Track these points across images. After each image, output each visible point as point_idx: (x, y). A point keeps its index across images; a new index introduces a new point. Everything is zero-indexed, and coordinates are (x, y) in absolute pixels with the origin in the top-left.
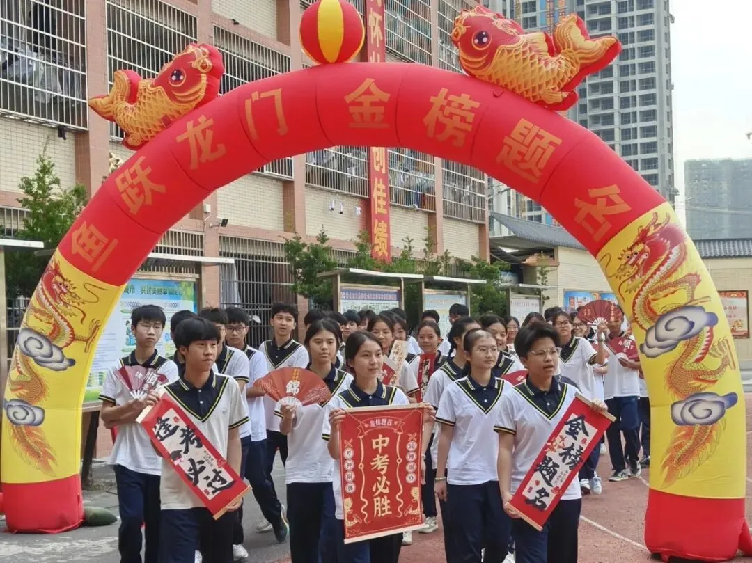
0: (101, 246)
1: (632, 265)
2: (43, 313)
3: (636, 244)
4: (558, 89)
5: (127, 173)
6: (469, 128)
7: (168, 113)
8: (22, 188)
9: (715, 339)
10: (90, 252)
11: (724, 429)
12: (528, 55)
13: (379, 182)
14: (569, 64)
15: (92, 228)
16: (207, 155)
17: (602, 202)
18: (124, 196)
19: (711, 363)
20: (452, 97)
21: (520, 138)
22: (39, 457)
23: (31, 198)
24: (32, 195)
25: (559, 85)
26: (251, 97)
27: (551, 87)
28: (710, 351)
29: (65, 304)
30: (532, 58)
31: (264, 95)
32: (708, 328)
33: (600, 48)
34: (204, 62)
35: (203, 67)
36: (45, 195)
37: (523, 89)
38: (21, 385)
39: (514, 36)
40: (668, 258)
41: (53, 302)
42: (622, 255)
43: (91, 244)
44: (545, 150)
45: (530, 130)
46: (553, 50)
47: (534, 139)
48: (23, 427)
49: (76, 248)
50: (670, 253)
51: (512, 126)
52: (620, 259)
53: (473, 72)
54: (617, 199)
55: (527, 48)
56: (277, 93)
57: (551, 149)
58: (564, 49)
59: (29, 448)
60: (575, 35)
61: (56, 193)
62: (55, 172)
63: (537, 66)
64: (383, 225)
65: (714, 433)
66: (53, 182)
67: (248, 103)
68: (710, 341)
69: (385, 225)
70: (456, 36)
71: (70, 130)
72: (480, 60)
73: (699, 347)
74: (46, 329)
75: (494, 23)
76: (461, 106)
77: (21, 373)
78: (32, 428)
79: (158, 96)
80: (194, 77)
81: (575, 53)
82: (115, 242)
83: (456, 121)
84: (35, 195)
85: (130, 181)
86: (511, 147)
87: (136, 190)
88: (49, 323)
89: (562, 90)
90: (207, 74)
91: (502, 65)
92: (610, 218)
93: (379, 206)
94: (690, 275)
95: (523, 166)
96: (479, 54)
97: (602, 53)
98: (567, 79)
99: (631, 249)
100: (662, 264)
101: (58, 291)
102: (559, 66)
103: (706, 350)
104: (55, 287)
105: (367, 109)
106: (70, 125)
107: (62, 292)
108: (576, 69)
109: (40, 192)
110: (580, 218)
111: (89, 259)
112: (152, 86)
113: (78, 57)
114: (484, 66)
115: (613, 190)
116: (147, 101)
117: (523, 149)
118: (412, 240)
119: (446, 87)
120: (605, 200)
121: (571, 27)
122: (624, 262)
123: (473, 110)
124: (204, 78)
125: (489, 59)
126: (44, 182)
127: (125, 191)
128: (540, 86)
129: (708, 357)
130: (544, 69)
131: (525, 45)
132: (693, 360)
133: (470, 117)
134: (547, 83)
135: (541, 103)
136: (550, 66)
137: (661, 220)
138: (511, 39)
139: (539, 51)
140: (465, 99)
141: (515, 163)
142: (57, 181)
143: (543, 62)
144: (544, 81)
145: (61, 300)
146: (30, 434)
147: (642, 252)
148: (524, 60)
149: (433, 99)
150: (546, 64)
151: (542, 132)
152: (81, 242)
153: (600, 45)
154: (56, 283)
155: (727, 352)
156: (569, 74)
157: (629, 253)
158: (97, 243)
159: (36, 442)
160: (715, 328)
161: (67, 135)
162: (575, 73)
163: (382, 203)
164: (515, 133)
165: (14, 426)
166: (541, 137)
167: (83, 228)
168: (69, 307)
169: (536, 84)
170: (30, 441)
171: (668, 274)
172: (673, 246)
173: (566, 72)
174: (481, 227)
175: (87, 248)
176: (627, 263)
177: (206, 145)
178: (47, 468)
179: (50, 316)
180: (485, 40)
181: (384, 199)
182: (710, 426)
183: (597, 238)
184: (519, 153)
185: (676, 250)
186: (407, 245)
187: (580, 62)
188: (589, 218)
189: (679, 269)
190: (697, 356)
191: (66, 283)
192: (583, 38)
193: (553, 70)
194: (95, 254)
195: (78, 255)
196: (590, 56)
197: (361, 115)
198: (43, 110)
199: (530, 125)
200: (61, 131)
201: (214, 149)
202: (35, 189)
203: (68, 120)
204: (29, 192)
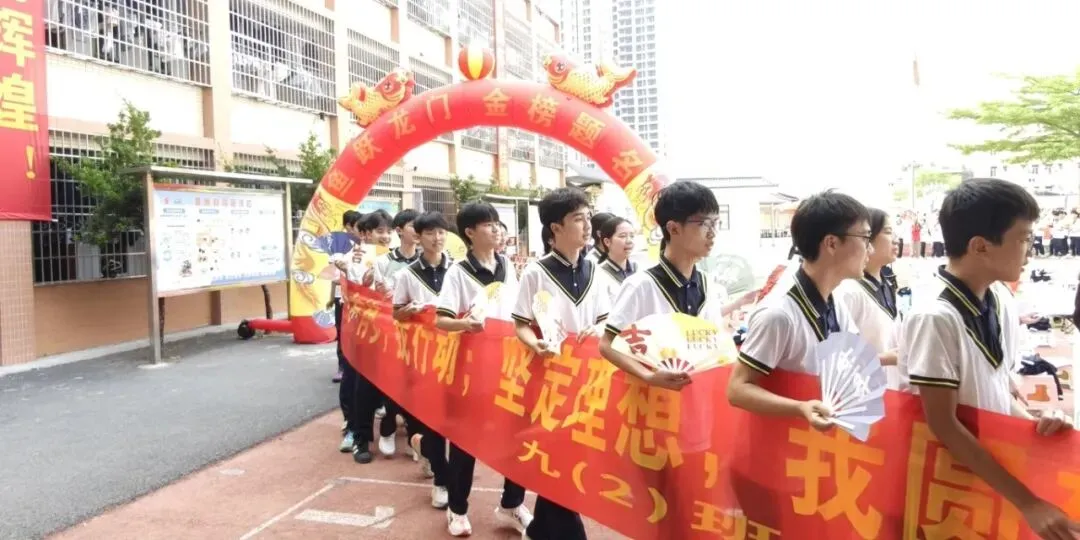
0: (345, 182)
3: (646, 183)
4: (602, 96)
5: (359, 141)
6: (553, 117)
7: (383, 107)
8: (300, 149)
10: (339, 186)
12: (586, 76)
13: (503, 145)
14: (609, 82)
15: (340, 172)
16: (405, 131)
17: (627, 159)
18: (358, 154)
20: (544, 99)
21: (582, 123)
22: (311, 300)
23: (305, 154)
25: (603, 93)
26: (429, 98)
27: (598, 94)
29: (325, 215)
30: (588, 78)
31: (437, 97)
33: (627, 73)
34: (403, 78)
35: (403, 81)
36: (314, 153)
37: (584, 96)
38: (300, 261)
41: (318, 214)
42: (638, 189)
43: (339, 181)
44: (596, 130)
45: (587, 118)
46: (600, 73)
47: (589, 123)
48: (302, 284)
49: (330, 184)
51: (579, 116)
52: (636, 191)
53: (555, 85)
54: (634, 157)
55: (585, 72)
56: (445, 96)
57: (599, 130)
58: (606, 73)
59: (306, 296)
61: (319, 152)
62: (318, 139)
63: (590, 82)
66: (318, 145)
67: (428, 101)
70: (546, 64)
71: (327, 116)
72: (559, 78)
74: (314, 230)
75: (567, 58)
76: (549, 104)
77: (300, 254)
78: (307, 285)
79: (376, 97)
80: (397, 87)
81: (612, 75)
82: (353, 180)
83: (546, 113)
84: (307, 153)
85: (361, 145)
86: (577, 128)
87: (365, 151)
89: (605, 96)
90: (405, 84)
91: (573, 82)
92: (632, 168)
93: (503, 158)
95: (584, 138)
96: (559, 75)
97: (627, 75)
98: (608, 90)
104: (319, 205)
105: (496, 106)
106: (327, 113)
107: (323, 209)
108: (612, 84)
109: (310, 151)
110: (614, 167)
111: (338, 190)
112: (374, 91)
113: (331, 73)
114: (561, 82)
115: (633, 153)
116: (370, 100)
117: (584, 129)
118: (522, 178)
119: (540, 94)
120: (629, 158)
123: (555, 107)
124: (403, 87)
125: (565, 78)
126: (312, 145)
127: (358, 151)
130: (595, 85)
133: (554, 111)
134: (597, 92)
135: (593, 104)
136: (598, 83)
138: (576, 67)
139: (592, 75)
140: (551, 100)
141: (580, 137)
142: (320, 145)
143: (594, 81)
144: (594, 91)
145: (322, 213)
146: (306, 288)
147: (648, 188)
148: (584, 79)
149: (533, 100)
150: (596, 82)
151: (595, 120)
152: (333, 180)
156: (609, 87)
157: (642, 188)
158: (343, 181)
159: (310, 293)
161: (326, 118)
162: (611, 87)
163: (505, 157)
164: (579, 120)
165: (297, 284)
166: (594, 123)
167: (334, 172)
168: (327, 217)
169: (591, 93)
170: (306, 292)
173: (607, 86)
174: (561, 170)
175: (337, 184)
177: (404, 125)
178: (316, 307)
179: (317, 222)
180: (562, 67)
181: (506, 155)
183: (625, 179)
184: (582, 131)
186: (519, 181)
187: (615, 81)
188: (620, 168)
191: (325, 204)
193: (599, 85)
194: (341, 187)
195: (332, 188)
196: (620, 78)
197: (493, 108)
198: (309, 103)
199: (587, 115)
200: (322, 116)
201: (408, 128)
202: (307, 149)
203: (326, 109)
204: (304, 151)
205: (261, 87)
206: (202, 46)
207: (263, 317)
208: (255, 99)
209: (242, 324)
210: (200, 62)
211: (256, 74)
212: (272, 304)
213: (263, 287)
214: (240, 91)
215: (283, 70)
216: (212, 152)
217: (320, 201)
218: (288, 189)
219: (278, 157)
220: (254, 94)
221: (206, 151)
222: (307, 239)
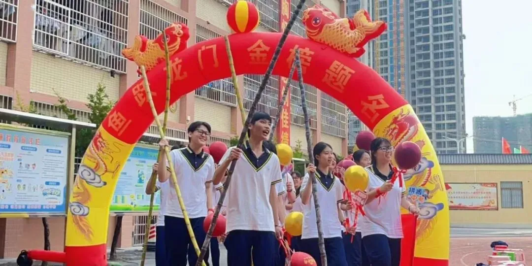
0: (123, 123)
1: (390, 135)
2: (92, 157)
3: (392, 124)
4: (354, 46)
5: (138, 86)
6: (308, 64)
7: (161, 57)
8: (88, 99)
9: (432, 175)
10: (117, 126)
11: (437, 221)
13: (285, 111)
14: (360, 34)
15: (119, 114)
16: (178, 77)
17: (375, 103)
18: (136, 98)
20: (300, 49)
21: (334, 70)
22: (85, 232)
23: (93, 104)
24: (94, 102)
25: (355, 44)
26: (201, 48)
27: (350, 45)
28: (429, 180)
29: (103, 152)
30: (341, 30)
31: (207, 48)
32: (428, 169)
33: (376, 26)
34: (179, 32)
35: (179, 34)
36: (100, 103)
37: (337, 46)
38: (78, 194)
39: (333, 20)
40: (408, 132)
41: (97, 151)
42: (385, 130)
43: (118, 122)
44: (346, 76)
45: (339, 66)
46: (353, 26)
47: (341, 70)
48: (78, 216)
49: (110, 124)
50: (409, 129)
51: (331, 63)
52: (384, 132)
53: (312, 37)
54: (382, 101)
55: (339, 26)
56: (214, 47)
57: (350, 76)
58: (358, 26)
59: (80, 228)
61: (105, 102)
62: (106, 91)
63: (344, 34)
64: (286, 134)
65: (431, 223)
66: (104, 96)
67: (200, 52)
68: (429, 176)
69: (287, 134)
70: (304, 19)
71: (117, 74)
72: (315, 31)
73: (423, 178)
74: (93, 166)
75: (323, 13)
76: (305, 54)
77: (78, 188)
78: (82, 217)
79: (155, 48)
80: (173, 39)
81: (363, 28)
82: (130, 121)
83: (302, 61)
84: (95, 103)
85: (139, 90)
86: (329, 74)
87: (142, 95)
88: (95, 162)
89: (356, 47)
90: (181, 37)
91: (325, 35)
92: (378, 111)
93: (284, 124)
94: (420, 141)
95: (336, 84)
96: (315, 28)
97: (376, 29)
98: (359, 42)
99: (389, 127)
100: (405, 135)
101: (100, 146)
102: (355, 35)
103: (427, 180)
104: (98, 144)
105: (258, 54)
106: (117, 71)
107: (102, 146)
108: (364, 37)
109: (98, 101)
110: (363, 111)
111: (117, 129)
112: (153, 43)
113: (123, 36)
114: (318, 34)
115: (380, 97)
116: (150, 50)
117: (336, 76)
118: (301, 142)
119: (298, 44)
120: (376, 102)
121: (361, 16)
122: (386, 133)
123: (310, 55)
124: (179, 40)
125: (320, 31)
126: (99, 96)
127: (136, 95)
128: (345, 45)
129: (428, 183)
130: (347, 36)
131: (338, 24)
132: (420, 185)
133: (309, 59)
134: (349, 43)
135: (346, 54)
136: (350, 35)
137: (405, 113)
138: (331, 21)
139: (344, 28)
140: (307, 50)
141: (332, 82)
142: (106, 96)
143: (347, 33)
144: (347, 42)
145: (101, 150)
146: (81, 220)
147: (395, 128)
148: (338, 31)
149: (291, 50)
150: (348, 34)
151: (345, 67)
152: (113, 121)
153: (375, 25)
154: (99, 141)
155: (438, 182)
156: (360, 39)
157: (388, 129)
158: (121, 121)
159: (84, 225)
160: (432, 169)
161: (115, 75)
162: (363, 39)
163: (286, 122)
164: (332, 68)
165: (74, 216)
166: (345, 70)
167: (115, 114)
168: (105, 154)
169: (343, 44)
170: (81, 224)
172: (410, 126)
173: (358, 38)
174: (343, 139)
175: (116, 124)
176: (387, 134)
177: (178, 72)
178: (89, 238)
179: (95, 159)
180: (318, 21)
181: (287, 120)
182: (428, 220)
183: (373, 121)
184: (334, 78)
185: (412, 128)
186: (298, 144)
187: (366, 33)
188: (368, 111)
189: (414, 138)
190: (422, 183)
191: (104, 142)
192: (367, 21)
193: (351, 37)
194: (120, 127)
195: (111, 127)
196: (370, 30)
197: (255, 57)
199: (339, 63)
200: (112, 74)
201: (181, 74)
202: (95, 100)
203: (115, 68)
204: (92, 101)
205: (59, 44)
206: (11, 7)
207: (41, 248)
208: (53, 55)
209: (22, 254)
210: (8, 21)
211: (56, 34)
212: (50, 238)
213: (44, 219)
214: (40, 47)
215: (80, 30)
216: (11, 99)
217: (100, 139)
218: (74, 130)
219: (69, 107)
220: (52, 51)
221: (6, 98)
222: (86, 174)
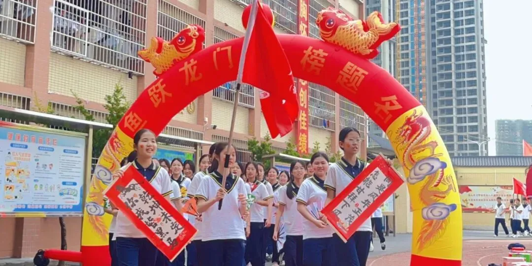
0: (139, 124)
1: (403, 136)
2: (107, 157)
3: (405, 125)
4: (367, 48)
5: (154, 87)
6: (322, 66)
7: (176, 58)
8: (106, 100)
9: (445, 175)
10: (133, 126)
11: (449, 221)
12: (353, 31)
13: (303, 112)
14: (373, 36)
15: (135, 115)
16: (193, 78)
17: (388, 104)
18: (152, 99)
19: (442, 187)
20: (314, 51)
21: (348, 71)
22: (101, 232)
23: (110, 105)
24: (111, 103)
25: (368, 46)
26: (216, 50)
27: (364, 47)
28: (442, 181)
29: (119, 153)
30: (355, 32)
31: (223, 49)
32: (441, 170)
33: (389, 28)
34: (195, 33)
35: (194, 36)
36: (118, 104)
37: (350, 48)
38: (94, 194)
39: (346, 22)
40: (421, 133)
41: (113, 152)
42: (398, 131)
43: (133, 122)
44: (359, 78)
45: (352, 67)
46: (366, 28)
47: (354, 72)
48: (94, 216)
49: (126, 125)
50: (422, 130)
51: (344, 65)
52: (397, 133)
53: (326, 39)
54: (395, 102)
55: (352, 27)
56: (229, 48)
57: (363, 77)
58: (371, 27)
59: (96, 228)
60: (377, 21)
61: (123, 103)
62: (124, 92)
63: (357, 36)
64: (304, 136)
65: (444, 224)
66: (122, 98)
67: (215, 53)
68: (442, 176)
69: (306, 136)
70: (318, 21)
71: (135, 75)
72: (330, 32)
73: (437, 177)
74: (109, 166)
75: (337, 15)
76: (318, 55)
77: (95, 188)
78: (98, 217)
79: (171, 50)
80: (189, 40)
81: (376, 30)
82: (146, 122)
83: (316, 63)
84: (113, 104)
85: (155, 91)
86: (343, 76)
87: (158, 95)
88: (110, 162)
89: (370, 48)
90: (196, 39)
91: (340, 36)
92: (391, 112)
93: (302, 125)
94: (432, 142)
95: (349, 85)
96: (328, 30)
97: (390, 30)
98: (372, 43)
99: (402, 128)
100: (418, 136)
101: (116, 146)
102: (369, 37)
103: (440, 181)
104: (115, 144)
106: (135, 72)
107: (118, 147)
108: (377, 38)
109: (115, 103)
110: (377, 112)
111: (133, 130)
112: (169, 45)
113: (141, 38)
114: (331, 36)
115: (394, 98)
116: (166, 52)
117: (349, 77)
118: (319, 143)
119: (312, 46)
120: (389, 103)
121: (375, 18)
122: (398, 134)
123: (324, 57)
124: (194, 41)
125: (334, 33)
126: (117, 97)
127: (152, 96)
128: (359, 46)
129: (440, 184)
130: (361, 38)
131: (351, 26)
132: (433, 186)
133: (323, 60)
134: (362, 45)
135: (359, 55)
136: (364, 36)
137: (418, 114)
138: (344, 23)
139: (358, 29)
140: (321, 52)
141: (345, 83)
142: (123, 97)
143: (360, 35)
144: (360, 44)
145: (117, 151)
146: (97, 219)
147: (408, 129)
148: (351, 33)
149: (305, 52)
150: (362, 35)
151: (359, 69)
152: (129, 121)
153: (389, 26)
154: (116, 142)
155: (451, 183)
156: (373, 41)
157: (401, 130)
158: (137, 122)
159: (100, 225)
160: (445, 170)
161: (133, 77)
162: (376, 40)
163: (304, 124)
164: (345, 69)
165: (90, 216)
166: (358, 71)
167: (131, 115)
169: (357, 45)
170: (97, 223)
171: (421, 141)
172: (423, 127)
173: (371, 39)
175: (132, 124)
176: (400, 135)
177: (193, 73)
178: (105, 238)
179: (111, 159)
180: (332, 23)
181: (306, 122)
182: (441, 220)
183: (386, 122)
184: (347, 78)
185: (425, 129)
186: (316, 146)
187: (379, 34)
188: (382, 112)
189: (427, 139)
190: (435, 184)
191: (120, 142)
192: (380, 23)
193: (365, 38)
195: (127, 128)
196: (384, 32)
198: (119, 63)
199: (352, 65)
200: (130, 75)
201: (197, 75)
202: (113, 101)
203: (133, 69)
204: (109, 102)
205: (77, 46)
206: (30, 9)
207: (58, 248)
208: (72, 56)
209: (39, 253)
210: (26, 23)
211: (74, 36)
212: (67, 238)
213: (61, 219)
214: (58, 48)
215: (98, 32)
216: (29, 100)
217: (116, 140)
218: (91, 131)
219: (86, 108)
220: (70, 52)
221: (24, 99)
222: (102, 174)
